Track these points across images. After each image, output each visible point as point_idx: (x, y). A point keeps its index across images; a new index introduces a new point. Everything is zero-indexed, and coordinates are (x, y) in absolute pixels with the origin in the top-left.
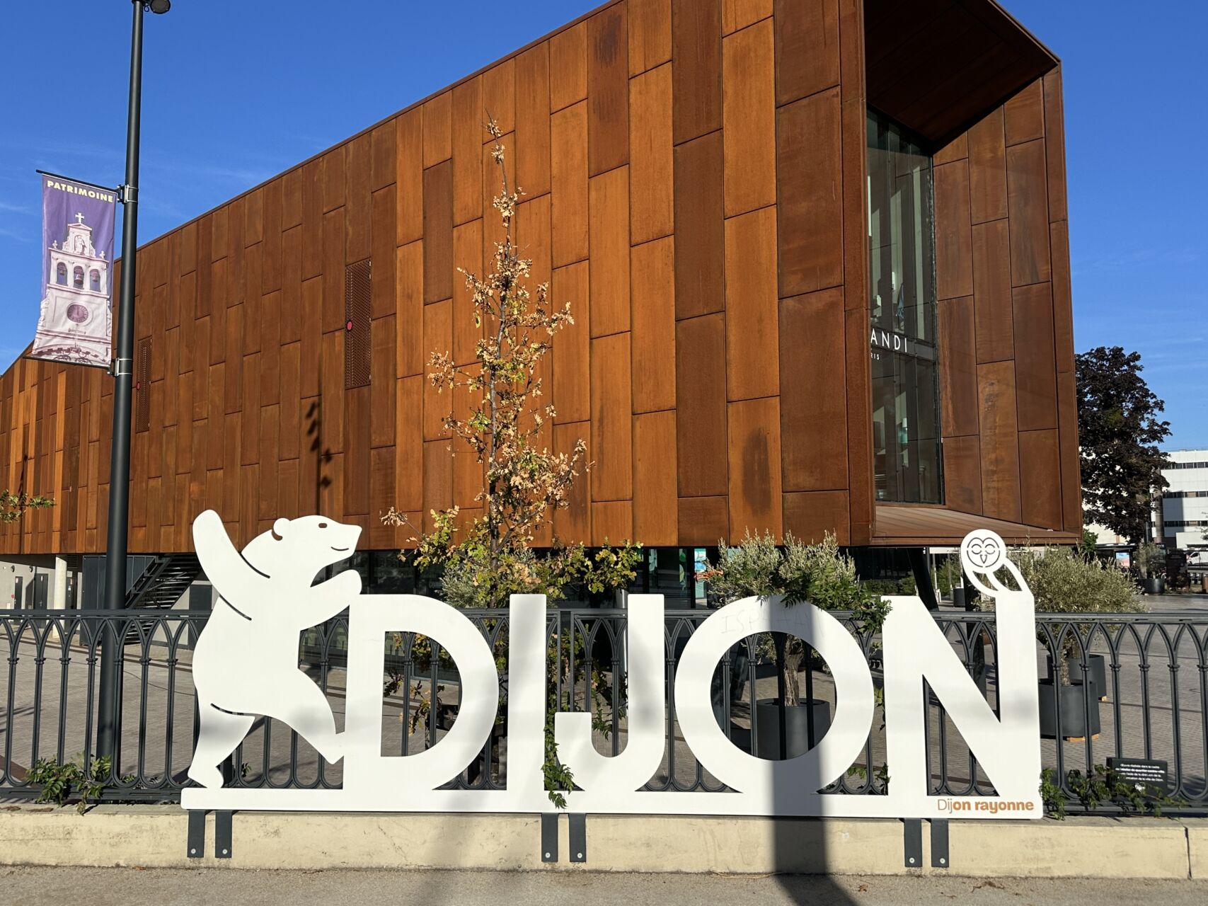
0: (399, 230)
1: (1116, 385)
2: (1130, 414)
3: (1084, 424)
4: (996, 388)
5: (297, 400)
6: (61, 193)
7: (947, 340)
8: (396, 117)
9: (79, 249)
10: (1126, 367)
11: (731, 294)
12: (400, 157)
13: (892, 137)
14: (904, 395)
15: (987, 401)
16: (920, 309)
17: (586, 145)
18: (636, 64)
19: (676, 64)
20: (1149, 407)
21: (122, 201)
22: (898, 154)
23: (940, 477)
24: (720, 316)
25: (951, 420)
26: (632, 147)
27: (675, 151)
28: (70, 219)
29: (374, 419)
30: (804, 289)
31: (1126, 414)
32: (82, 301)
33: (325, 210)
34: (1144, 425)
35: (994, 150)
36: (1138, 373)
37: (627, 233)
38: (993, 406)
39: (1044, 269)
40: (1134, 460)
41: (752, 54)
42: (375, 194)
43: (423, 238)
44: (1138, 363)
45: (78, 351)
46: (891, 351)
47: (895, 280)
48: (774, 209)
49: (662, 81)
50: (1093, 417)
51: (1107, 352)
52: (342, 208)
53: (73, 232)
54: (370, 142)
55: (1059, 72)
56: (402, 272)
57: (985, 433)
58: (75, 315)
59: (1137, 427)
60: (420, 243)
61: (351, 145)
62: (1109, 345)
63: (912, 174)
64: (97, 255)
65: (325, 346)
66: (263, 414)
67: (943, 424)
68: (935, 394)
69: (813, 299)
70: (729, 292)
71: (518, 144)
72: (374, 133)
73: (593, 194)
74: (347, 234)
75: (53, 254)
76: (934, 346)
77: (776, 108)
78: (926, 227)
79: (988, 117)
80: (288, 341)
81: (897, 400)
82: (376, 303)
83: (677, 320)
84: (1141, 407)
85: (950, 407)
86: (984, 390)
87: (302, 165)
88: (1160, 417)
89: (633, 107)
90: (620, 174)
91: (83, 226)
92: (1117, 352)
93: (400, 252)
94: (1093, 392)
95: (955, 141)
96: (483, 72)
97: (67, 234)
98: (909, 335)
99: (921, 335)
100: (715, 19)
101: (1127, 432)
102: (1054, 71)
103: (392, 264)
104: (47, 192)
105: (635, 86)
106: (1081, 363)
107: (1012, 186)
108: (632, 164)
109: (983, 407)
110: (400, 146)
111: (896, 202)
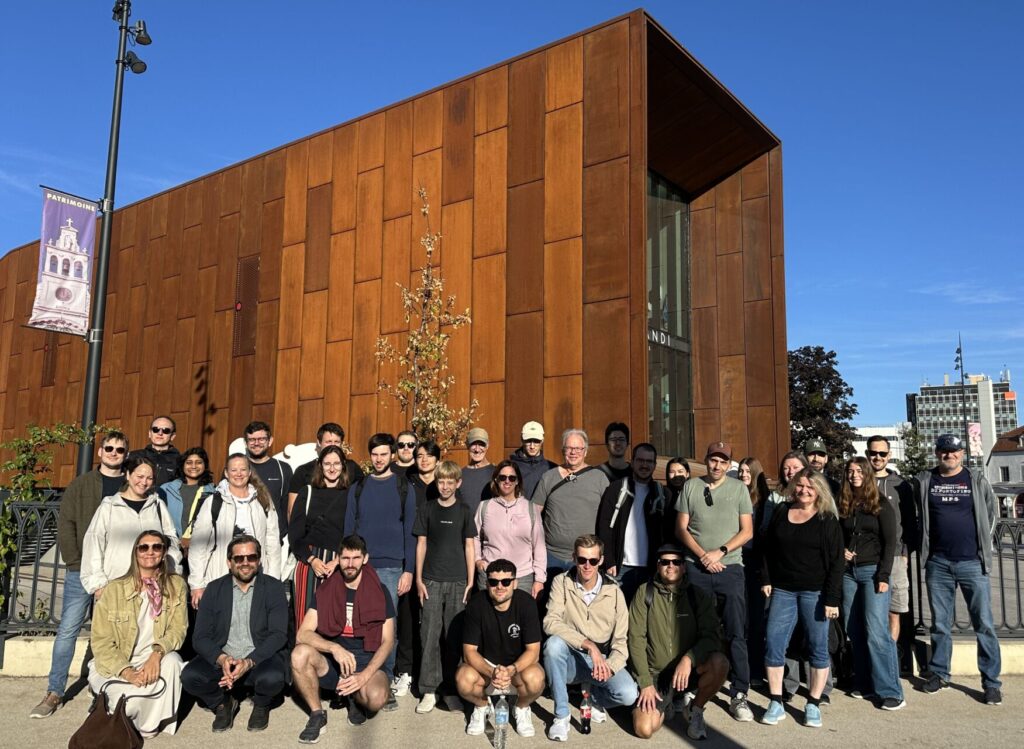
0: (286, 234)
1: (818, 375)
2: (829, 398)
3: (794, 403)
4: (732, 374)
5: (189, 363)
6: (57, 204)
7: (697, 339)
8: (286, 147)
9: (68, 246)
10: (825, 362)
11: (548, 298)
12: (288, 177)
13: (661, 189)
14: (667, 376)
15: (726, 383)
16: (679, 314)
17: (440, 182)
18: (481, 127)
19: (511, 129)
20: (842, 393)
21: (101, 210)
22: (665, 200)
23: (692, 438)
24: (540, 314)
25: (700, 398)
26: (476, 186)
27: (508, 192)
28: (63, 223)
29: (257, 381)
30: (601, 298)
31: (825, 397)
32: (68, 285)
33: (222, 214)
34: (839, 406)
35: (733, 202)
36: (834, 367)
37: (470, 249)
38: (730, 387)
39: (767, 290)
40: (831, 433)
41: (567, 128)
42: (266, 205)
43: (305, 242)
44: (835, 359)
45: (63, 323)
46: (659, 344)
47: (662, 292)
48: (580, 240)
49: (500, 140)
50: (801, 398)
51: (812, 350)
52: (237, 215)
53: (64, 233)
54: (263, 165)
55: (780, 150)
56: (287, 266)
57: (724, 406)
58: (62, 296)
59: (833, 407)
60: (303, 246)
61: (247, 166)
62: (813, 345)
63: (675, 216)
64: (81, 251)
65: (217, 321)
66: (159, 374)
67: (694, 400)
68: (689, 377)
69: (608, 305)
70: (546, 297)
71: (387, 177)
72: (267, 157)
73: (445, 217)
74: (240, 234)
75: (49, 249)
76: (688, 342)
77: (584, 167)
78: (684, 255)
79: (729, 179)
80: (185, 316)
81: (662, 379)
82: (263, 290)
83: (508, 315)
84: (837, 393)
85: (699, 388)
86: (723, 375)
87: (204, 178)
88: (850, 401)
89: (477, 158)
90: (466, 205)
91: (72, 229)
92: (819, 350)
93: (285, 252)
94: (801, 380)
95: (706, 194)
96: (360, 119)
97: (60, 234)
98: (671, 333)
99: (679, 334)
100: (541, 98)
101: (826, 411)
102: (776, 148)
103: (278, 260)
104: (47, 202)
105: (479, 142)
106: (792, 357)
107: (745, 229)
108: (476, 198)
109: (723, 388)
110: (289, 170)
111: (663, 234)
